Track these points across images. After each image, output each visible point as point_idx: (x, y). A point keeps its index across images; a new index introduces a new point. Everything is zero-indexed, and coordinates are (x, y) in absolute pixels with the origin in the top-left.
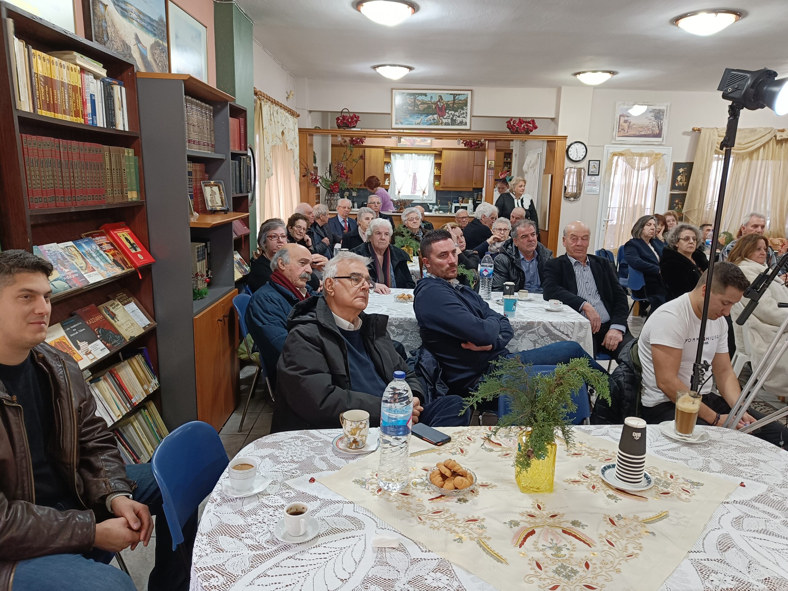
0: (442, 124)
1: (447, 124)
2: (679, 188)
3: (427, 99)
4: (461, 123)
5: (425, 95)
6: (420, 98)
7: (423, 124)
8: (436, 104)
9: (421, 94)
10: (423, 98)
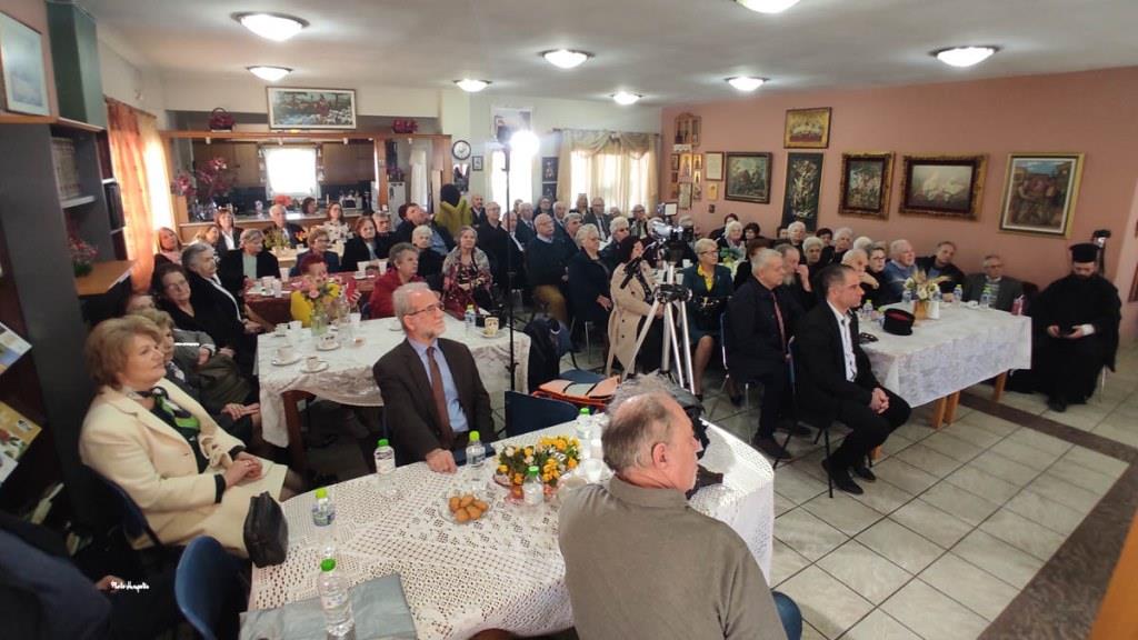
0: (326, 123)
1: (331, 123)
2: (550, 179)
3: (307, 98)
4: (347, 123)
5: (305, 94)
6: (299, 97)
7: (306, 124)
8: (317, 103)
9: (299, 93)
10: (303, 97)
